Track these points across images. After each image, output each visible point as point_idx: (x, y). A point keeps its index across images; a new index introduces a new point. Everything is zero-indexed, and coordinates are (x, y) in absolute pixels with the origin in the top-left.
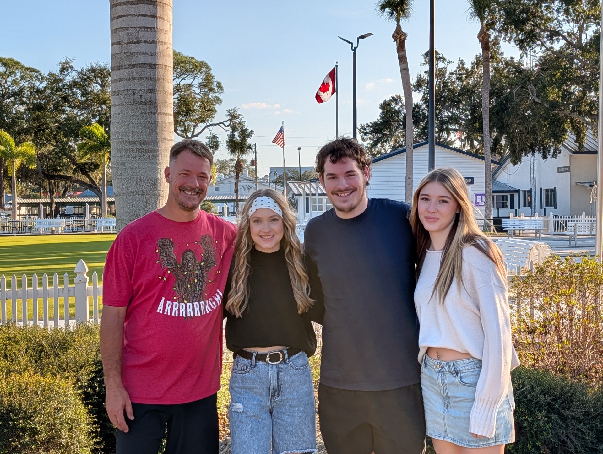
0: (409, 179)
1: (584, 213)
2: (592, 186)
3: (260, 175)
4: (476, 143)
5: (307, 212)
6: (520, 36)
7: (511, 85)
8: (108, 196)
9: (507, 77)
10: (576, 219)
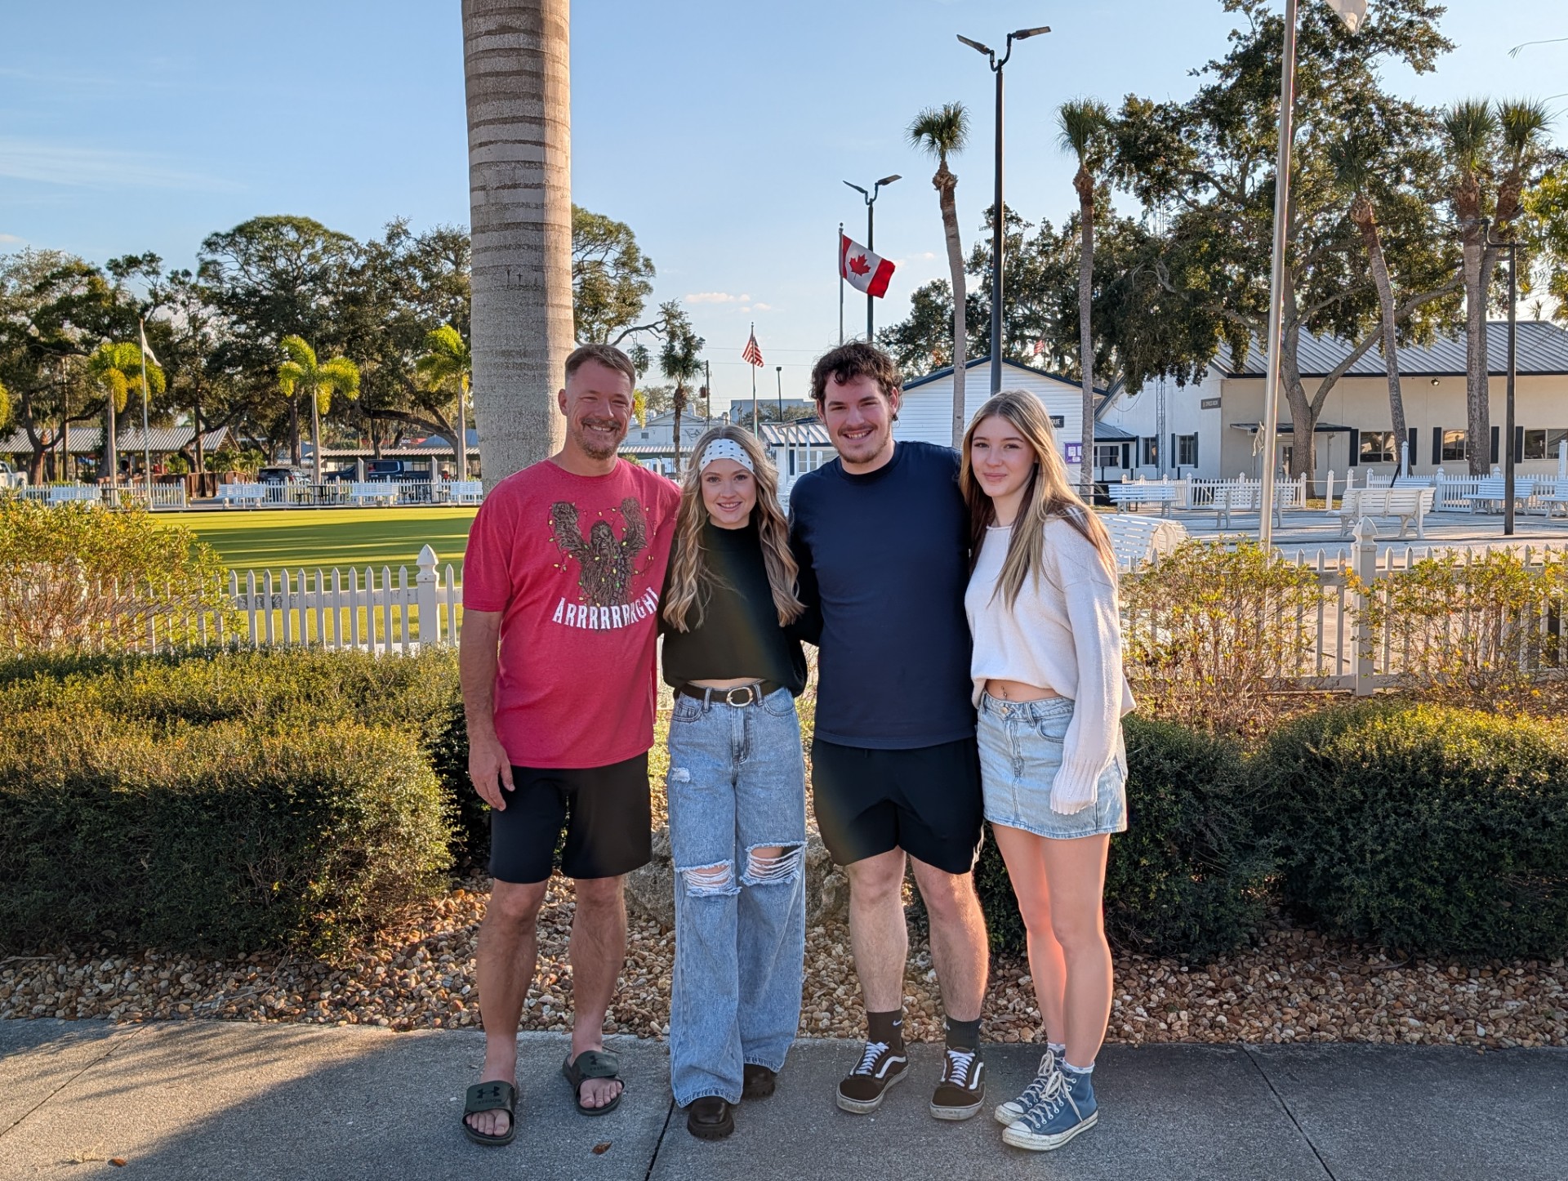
0: (958, 417)
1: (1242, 475)
2: (1255, 431)
3: (715, 413)
4: (1068, 360)
5: (792, 472)
6: (1144, 183)
7: (1127, 264)
8: (467, 446)
9: (1122, 250)
10: (1229, 485)
